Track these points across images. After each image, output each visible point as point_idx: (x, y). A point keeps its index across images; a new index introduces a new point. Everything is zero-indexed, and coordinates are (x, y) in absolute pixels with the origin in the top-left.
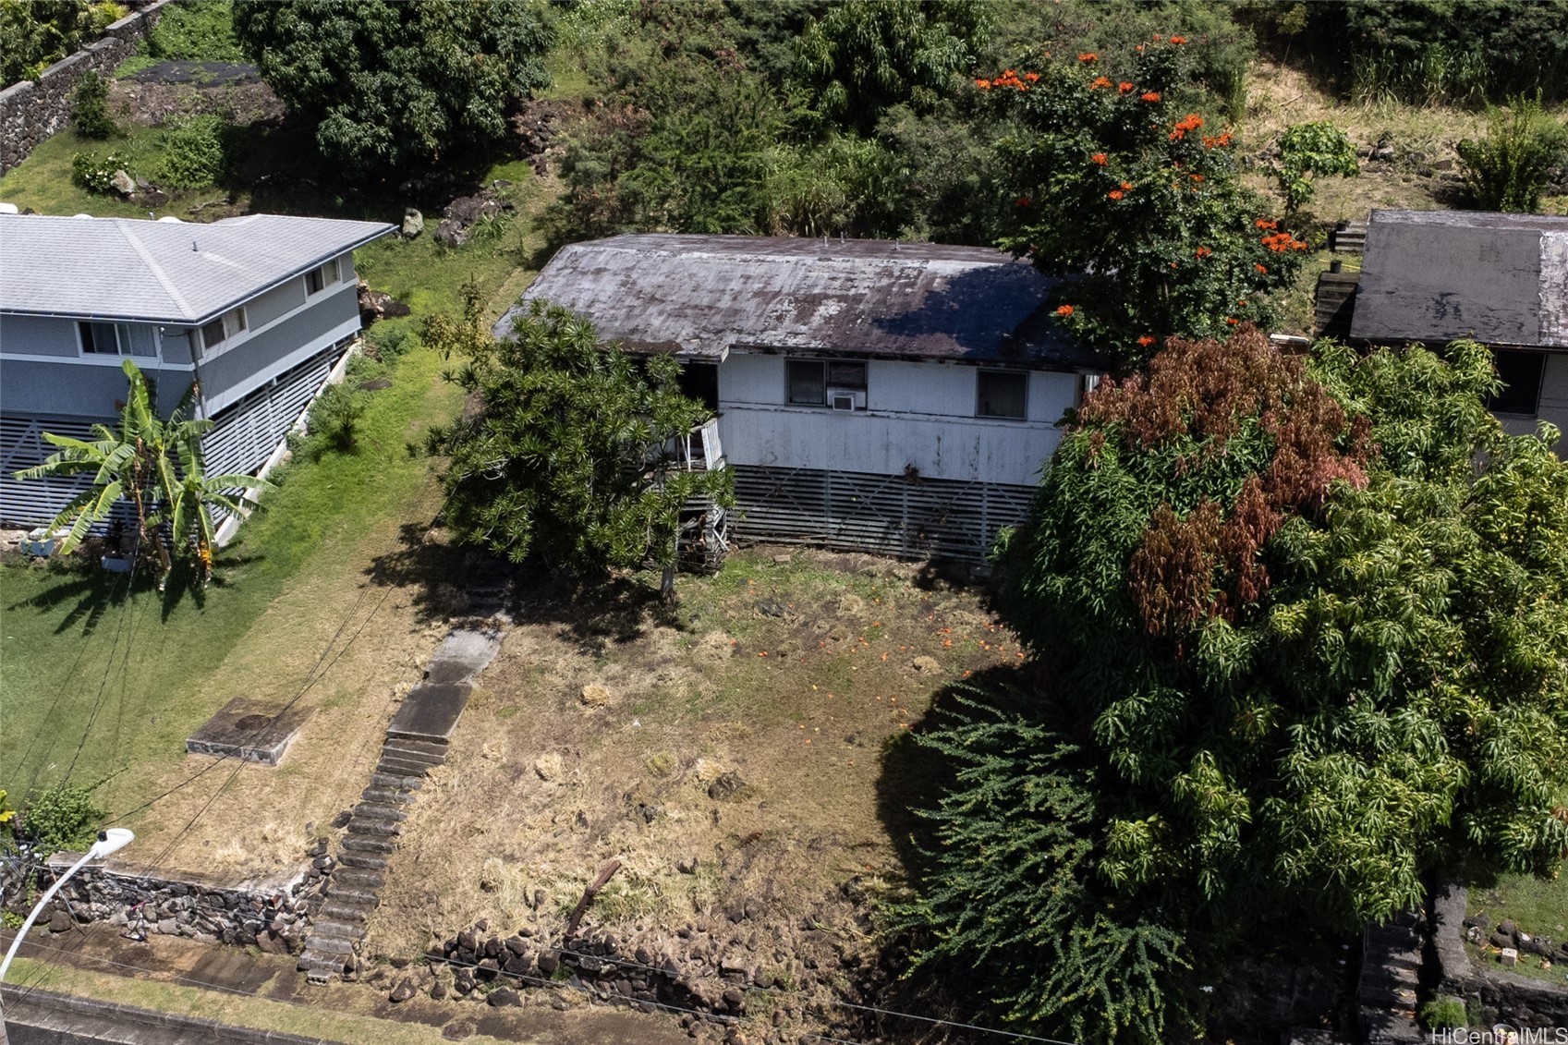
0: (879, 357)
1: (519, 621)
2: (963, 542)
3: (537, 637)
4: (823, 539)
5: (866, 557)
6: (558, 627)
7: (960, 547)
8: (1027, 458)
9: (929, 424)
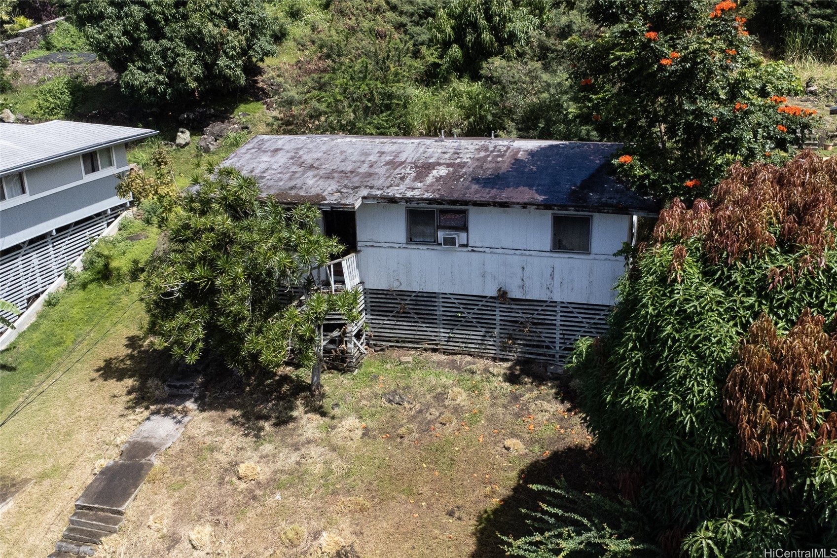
0: (476, 204)
1: (202, 409)
2: (542, 347)
3: (213, 421)
4: (437, 344)
5: (469, 358)
6: (231, 413)
7: (540, 351)
8: (591, 282)
9: (515, 257)
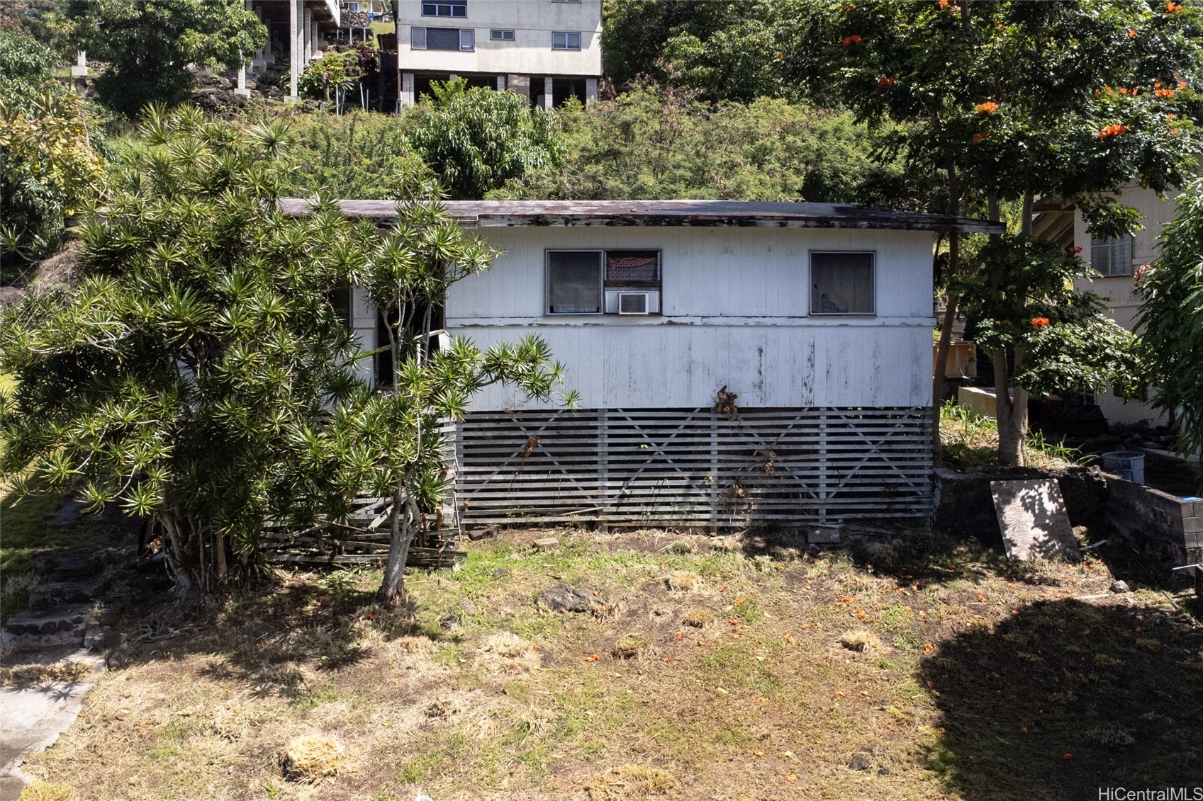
2: (796, 496)
3: (161, 679)
4: (595, 513)
5: (659, 534)
6: (202, 660)
7: (791, 503)
8: (878, 368)
9: (747, 331)
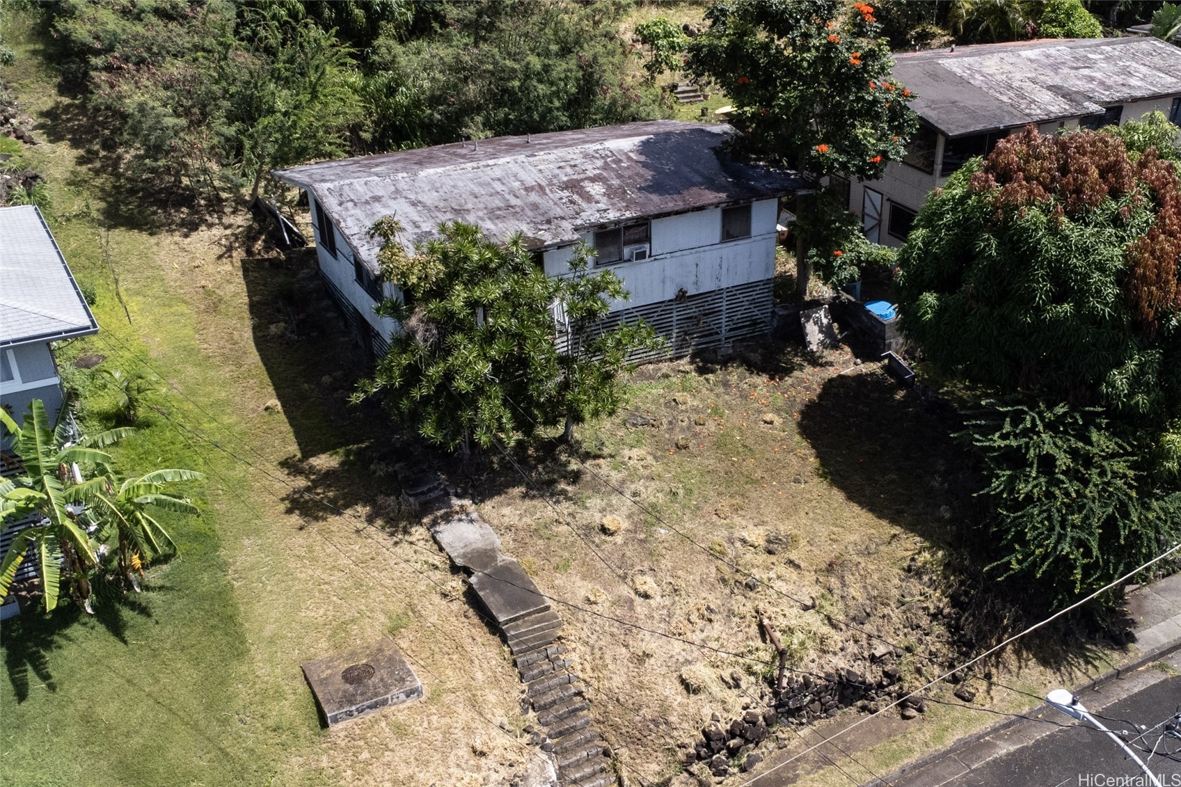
0: (658, 216)
1: (478, 500)
2: (711, 334)
3: (509, 505)
5: (651, 367)
6: (515, 492)
8: (750, 263)
9: (691, 256)
